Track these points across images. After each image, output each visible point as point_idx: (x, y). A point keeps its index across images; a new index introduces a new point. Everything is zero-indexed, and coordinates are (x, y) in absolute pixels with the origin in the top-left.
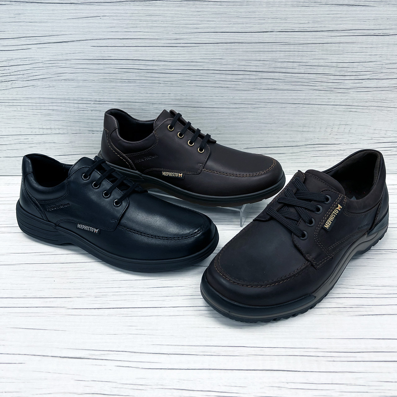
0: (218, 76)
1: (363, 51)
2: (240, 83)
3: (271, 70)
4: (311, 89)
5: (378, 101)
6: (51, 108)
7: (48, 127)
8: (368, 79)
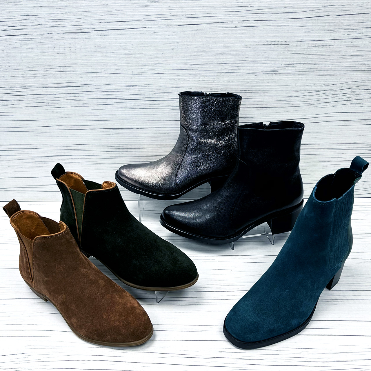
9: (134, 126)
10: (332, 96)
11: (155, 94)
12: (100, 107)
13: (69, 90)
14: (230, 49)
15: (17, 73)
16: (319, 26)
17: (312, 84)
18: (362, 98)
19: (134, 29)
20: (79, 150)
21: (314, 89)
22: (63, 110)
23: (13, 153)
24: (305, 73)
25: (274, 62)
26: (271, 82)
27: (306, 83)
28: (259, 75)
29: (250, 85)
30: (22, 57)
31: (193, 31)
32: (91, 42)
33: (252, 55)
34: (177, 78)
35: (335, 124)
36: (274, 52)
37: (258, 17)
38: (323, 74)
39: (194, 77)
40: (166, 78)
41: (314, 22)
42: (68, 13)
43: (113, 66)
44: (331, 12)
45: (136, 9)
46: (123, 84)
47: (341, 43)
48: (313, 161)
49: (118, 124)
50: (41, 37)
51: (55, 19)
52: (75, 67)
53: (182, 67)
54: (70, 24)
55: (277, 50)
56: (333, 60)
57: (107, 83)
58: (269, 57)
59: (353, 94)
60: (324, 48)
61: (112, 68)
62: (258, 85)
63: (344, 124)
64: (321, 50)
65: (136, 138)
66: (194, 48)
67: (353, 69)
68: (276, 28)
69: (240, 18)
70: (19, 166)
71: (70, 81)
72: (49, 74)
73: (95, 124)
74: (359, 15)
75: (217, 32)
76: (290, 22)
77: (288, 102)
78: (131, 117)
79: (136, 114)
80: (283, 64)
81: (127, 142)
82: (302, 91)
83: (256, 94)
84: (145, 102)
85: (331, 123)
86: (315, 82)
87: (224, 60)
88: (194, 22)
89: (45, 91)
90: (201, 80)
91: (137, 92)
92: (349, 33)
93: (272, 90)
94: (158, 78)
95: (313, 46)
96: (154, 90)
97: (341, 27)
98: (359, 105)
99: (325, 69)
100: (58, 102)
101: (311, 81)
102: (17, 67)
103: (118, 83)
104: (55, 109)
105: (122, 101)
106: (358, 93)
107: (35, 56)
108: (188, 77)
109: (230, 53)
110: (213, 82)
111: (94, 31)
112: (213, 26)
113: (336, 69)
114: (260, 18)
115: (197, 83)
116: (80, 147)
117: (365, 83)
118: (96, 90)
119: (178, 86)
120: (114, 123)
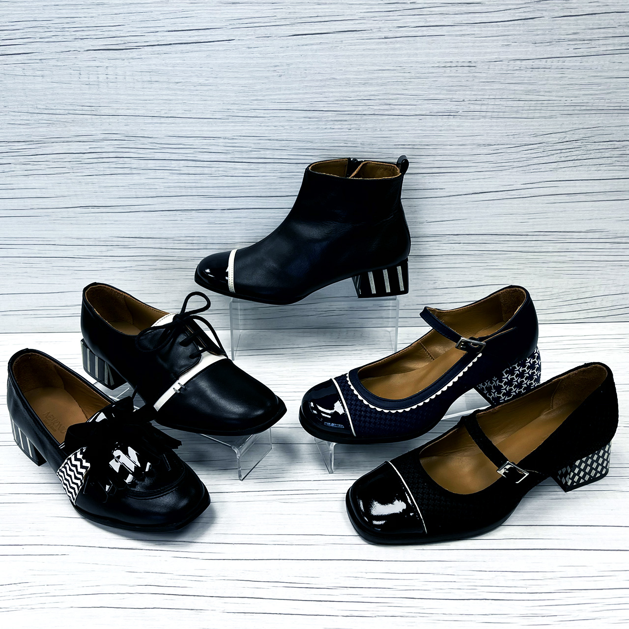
9: (217, 205)
10: (550, 153)
11: (251, 151)
12: (159, 174)
13: (107, 146)
14: (376, 75)
15: (19, 118)
16: (525, 34)
17: (515, 132)
18: (599, 155)
19: (213, 42)
20: (125, 247)
21: (518, 141)
22: (96, 180)
23: (15, 253)
24: (504, 115)
25: (451, 97)
26: (447, 130)
27: (505, 132)
28: (425, 118)
29: (410, 135)
30: (26, 90)
31: (313, 44)
32: (141, 65)
33: (414, 85)
34: (287, 124)
35: (555, 200)
36: (450, 79)
37: (423, 21)
38: (532, 116)
39: (316, 122)
40: (270, 124)
41: (518, 28)
42: (104, 16)
43: (180, 105)
44: (546, 10)
45: (218, 8)
46: (197, 135)
47: (564, 63)
48: (518, 262)
49: (190, 203)
50: (57, 56)
51: (81, 26)
52: (117, 108)
53: (296, 106)
54: (106, 34)
55: (456, 77)
56: (549, 92)
57: (171, 134)
58: (442, 88)
59: (585, 148)
60: (535, 73)
61: (178, 108)
62: (424, 135)
63: (569, 200)
64: (529, 75)
65: (219, 225)
66: (316, 73)
67: (584, 108)
68: (454, 40)
69: (393, 23)
70: (25, 274)
71: (108, 130)
72: (72, 119)
73: (151, 204)
74: (593, 15)
75: (353, 47)
76: (476, 29)
77: (474, 164)
78: (212, 191)
79: (220, 185)
80: (465, 99)
81: (207, 232)
82: (498, 145)
83: (421, 150)
84: (234, 165)
85: (548, 199)
86: (521, 129)
87: (366, 93)
88: (315, 30)
89: (67, 148)
90: (328, 127)
91: (220, 149)
92: (576, 47)
93: (449, 143)
94: (255, 124)
95: (515, 68)
96: (249, 145)
97: (563, 37)
98: (594, 168)
99: (538, 108)
100: (89, 166)
101: (512, 128)
102: (18, 108)
103: (189, 134)
104: (84, 179)
105: (196, 164)
106: (593, 147)
107: (48, 89)
108: (307, 123)
109: (376, 81)
110: (348, 130)
111: (147, 46)
112: (349, 36)
113: (556, 108)
114: (427, 22)
115: (322, 133)
116: (127, 242)
117: (604, 131)
118: (152, 145)
119: (289, 138)
120: (184, 201)
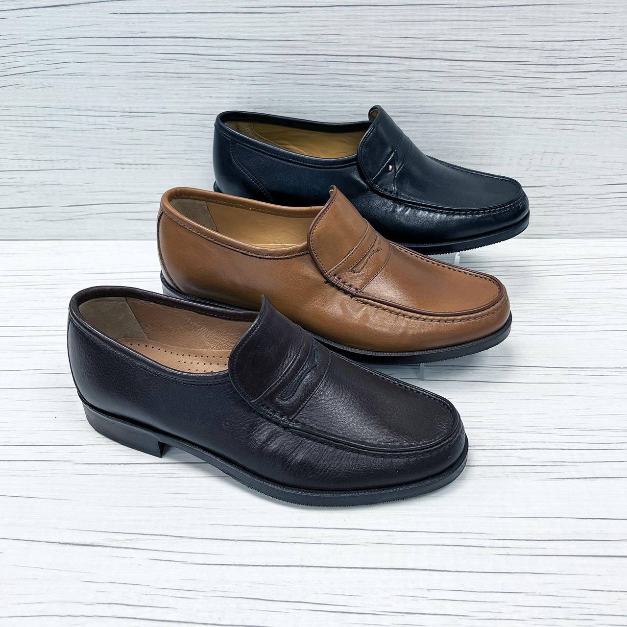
0: (333, 66)
1: (591, 20)
2: (373, 78)
3: (425, 55)
4: (496, 90)
5: (613, 110)
6: (49, 124)
7: (47, 158)
8: (597, 71)
